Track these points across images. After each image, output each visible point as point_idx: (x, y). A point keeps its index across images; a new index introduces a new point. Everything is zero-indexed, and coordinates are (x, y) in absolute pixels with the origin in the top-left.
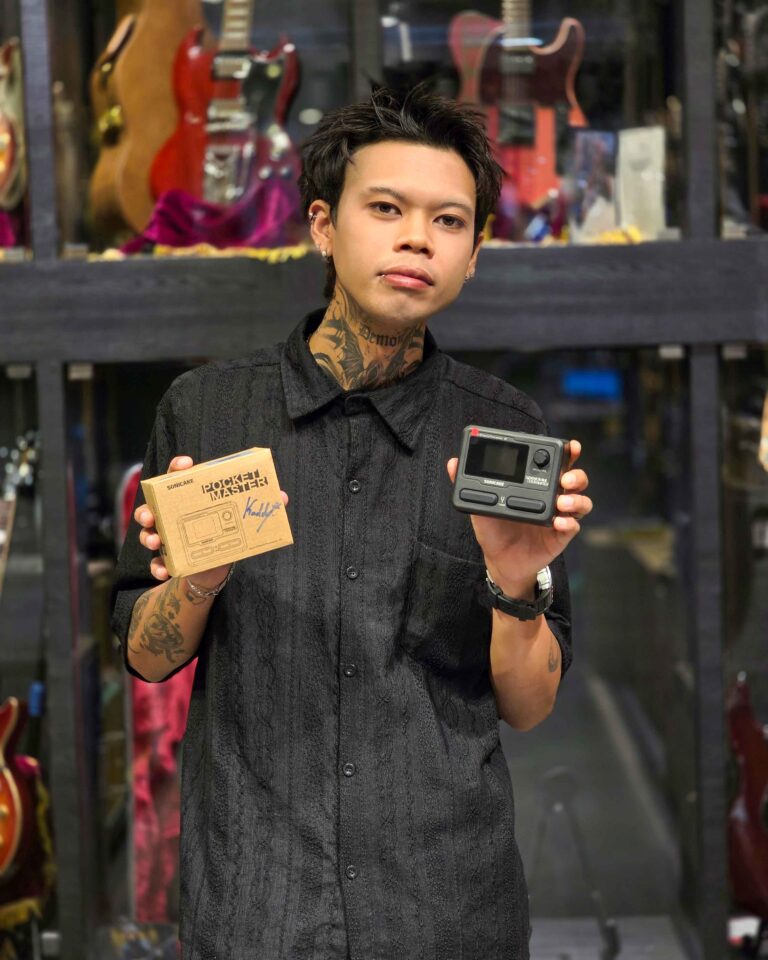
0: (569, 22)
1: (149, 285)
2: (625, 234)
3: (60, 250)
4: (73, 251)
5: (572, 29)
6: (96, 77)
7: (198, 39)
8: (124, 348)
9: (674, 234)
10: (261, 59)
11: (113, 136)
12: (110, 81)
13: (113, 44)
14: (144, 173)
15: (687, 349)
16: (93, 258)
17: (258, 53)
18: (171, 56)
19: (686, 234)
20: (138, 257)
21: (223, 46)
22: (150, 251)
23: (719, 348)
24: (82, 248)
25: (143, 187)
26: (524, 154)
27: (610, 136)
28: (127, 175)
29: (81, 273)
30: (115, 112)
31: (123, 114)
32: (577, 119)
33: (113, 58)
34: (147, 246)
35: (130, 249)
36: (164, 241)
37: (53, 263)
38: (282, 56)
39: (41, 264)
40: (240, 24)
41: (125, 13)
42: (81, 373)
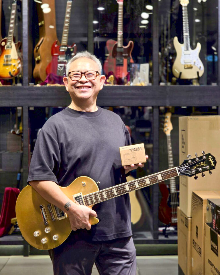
0: (131, 42)
1: (46, 91)
2: (141, 84)
3: (29, 85)
4: (31, 84)
5: (131, 43)
6: (35, 50)
7: (57, 43)
8: (40, 104)
9: (150, 84)
10: (69, 47)
11: (38, 62)
12: (38, 51)
13: (39, 43)
14: (45, 69)
15: (153, 107)
16: (35, 86)
17: (69, 46)
18: (51, 46)
19: (153, 84)
20: (44, 86)
21: (62, 44)
22: (46, 85)
23: (159, 107)
24: (33, 84)
25: (44, 72)
26: (121, 67)
27: (139, 65)
28: (41, 70)
29: (32, 89)
30: (39, 57)
31: (41, 57)
32: (132, 61)
33: (39, 46)
34: (46, 84)
35: (42, 84)
36: (49, 83)
37: (27, 87)
38: (73, 47)
39: (24, 87)
40: (65, 40)
41: (42, 37)
42: (32, 109)
